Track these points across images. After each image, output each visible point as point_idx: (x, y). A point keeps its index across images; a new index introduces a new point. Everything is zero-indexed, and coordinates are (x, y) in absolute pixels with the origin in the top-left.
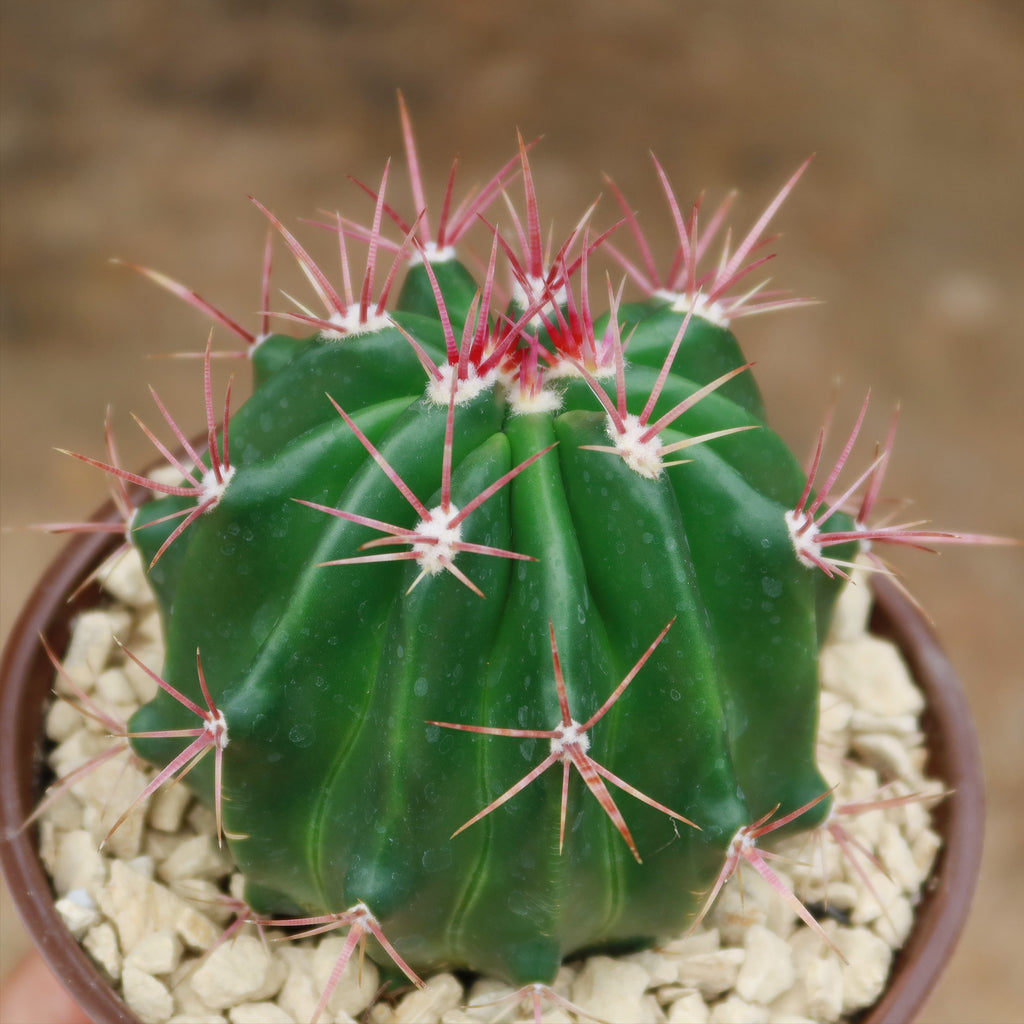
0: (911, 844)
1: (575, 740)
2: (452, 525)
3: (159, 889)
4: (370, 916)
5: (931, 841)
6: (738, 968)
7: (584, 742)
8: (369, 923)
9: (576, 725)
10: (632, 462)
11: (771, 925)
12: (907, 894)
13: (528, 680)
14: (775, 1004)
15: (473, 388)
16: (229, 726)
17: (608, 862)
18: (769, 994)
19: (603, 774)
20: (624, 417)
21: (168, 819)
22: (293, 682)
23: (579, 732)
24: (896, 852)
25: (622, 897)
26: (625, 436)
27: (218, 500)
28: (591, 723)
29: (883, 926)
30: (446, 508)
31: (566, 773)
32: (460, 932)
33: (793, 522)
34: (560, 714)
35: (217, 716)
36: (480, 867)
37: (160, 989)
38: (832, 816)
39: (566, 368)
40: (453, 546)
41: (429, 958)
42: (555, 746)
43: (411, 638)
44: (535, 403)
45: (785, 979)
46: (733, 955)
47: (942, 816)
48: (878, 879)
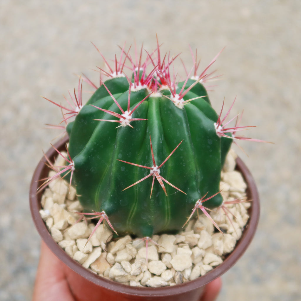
0: (242, 217)
1: (156, 170)
2: (130, 115)
3: (65, 211)
4: (105, 214)
5: (247, 216)
6: (199, 239)
7: (159, 171)
8: (105, 216)
9: (157, 167)
10: (176, 104)
11: (207, 230)
12: (240, 228)
13: (147, 157)
14: (207, 249)
15: (140, 87)
16: (75, 165)
17: (166, 208)
18: (206, 247)
19: (163, 179)
20: (175, 94)
21: (72, 197)
22: (92, 156)
23: (158, 168)
24: (238, 217)
25: (170, 217)
26: (175, 98)
27: (79, 113)
28: (160, 166)
29: (234, 234)
30: (129, 111)
31: (154, 179)
32: (130, 223)
33: (216, 125)
34: (153, 163)
35: (72, 162)
36: (135, 207)
37: (59, 233)
38: (223, 204)
39: (164, 87)
40: (129, 120)
41: (123, 229)
42: (151, 171)
43: (118, 143)
44: (156, 95)
45: (209, 244)
46: (197, 236)
47: (250, 211)
48: (234, 223)
